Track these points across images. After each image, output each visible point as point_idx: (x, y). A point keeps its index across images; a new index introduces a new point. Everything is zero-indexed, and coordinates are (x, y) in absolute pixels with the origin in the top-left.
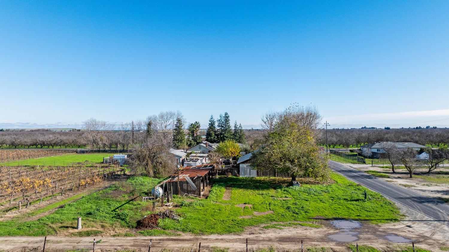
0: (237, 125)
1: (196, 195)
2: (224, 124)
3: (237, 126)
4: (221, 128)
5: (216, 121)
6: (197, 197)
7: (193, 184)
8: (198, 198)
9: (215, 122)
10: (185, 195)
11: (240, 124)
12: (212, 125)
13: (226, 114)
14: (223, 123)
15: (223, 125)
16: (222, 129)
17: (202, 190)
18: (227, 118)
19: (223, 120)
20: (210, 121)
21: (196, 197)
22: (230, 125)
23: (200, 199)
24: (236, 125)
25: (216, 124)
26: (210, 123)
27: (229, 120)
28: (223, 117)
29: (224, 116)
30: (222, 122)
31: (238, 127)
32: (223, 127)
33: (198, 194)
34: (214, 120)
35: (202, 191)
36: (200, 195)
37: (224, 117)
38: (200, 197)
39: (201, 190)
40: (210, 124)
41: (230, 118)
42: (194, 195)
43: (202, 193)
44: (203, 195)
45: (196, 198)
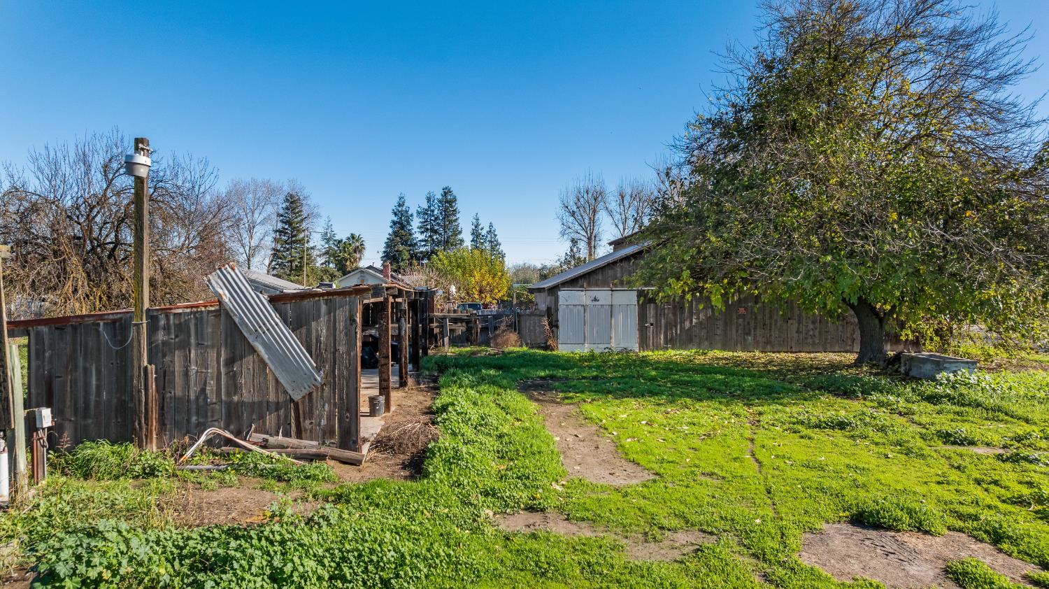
0: (480, 227)
1: (310, 445)
2: (439, 224)
3: (480, 231)
4: (430, 236)
5: (415, 214)
6: (321, 457)
7: (291, 341)
8: (332, 468)
9: (412, 215)
10: (209, 442)
11: (491, 226)
12: (403, 227)
13: (447, 192)
14: (436, 219)
15: (436, 228)
16: (433, 240)
17: (372, 401)
18: (448, 202)
19: (436, 212)
20: (395, 214)
21: (311, 458)
22: (458, 226)
23: (351, 477)
24: (476, 227)
25: (416, 223)
26: (395, 219)
27: (455, 210)
28: (436, 201)
29: (440, 197)
30: (433, 218)
31: (484, 232)
32: (436, 232)
33: (332, 433)
34: (407, 212)
35: (373, 413)
36: (349, 438)
37: (440, 202)
38: (355, 463)
39: (364, 408)
40: (394, 223)
41: (459, 205)
42: (293, 441)
43: (370, 427)
44: (381, 444)
45: (311, 468)
